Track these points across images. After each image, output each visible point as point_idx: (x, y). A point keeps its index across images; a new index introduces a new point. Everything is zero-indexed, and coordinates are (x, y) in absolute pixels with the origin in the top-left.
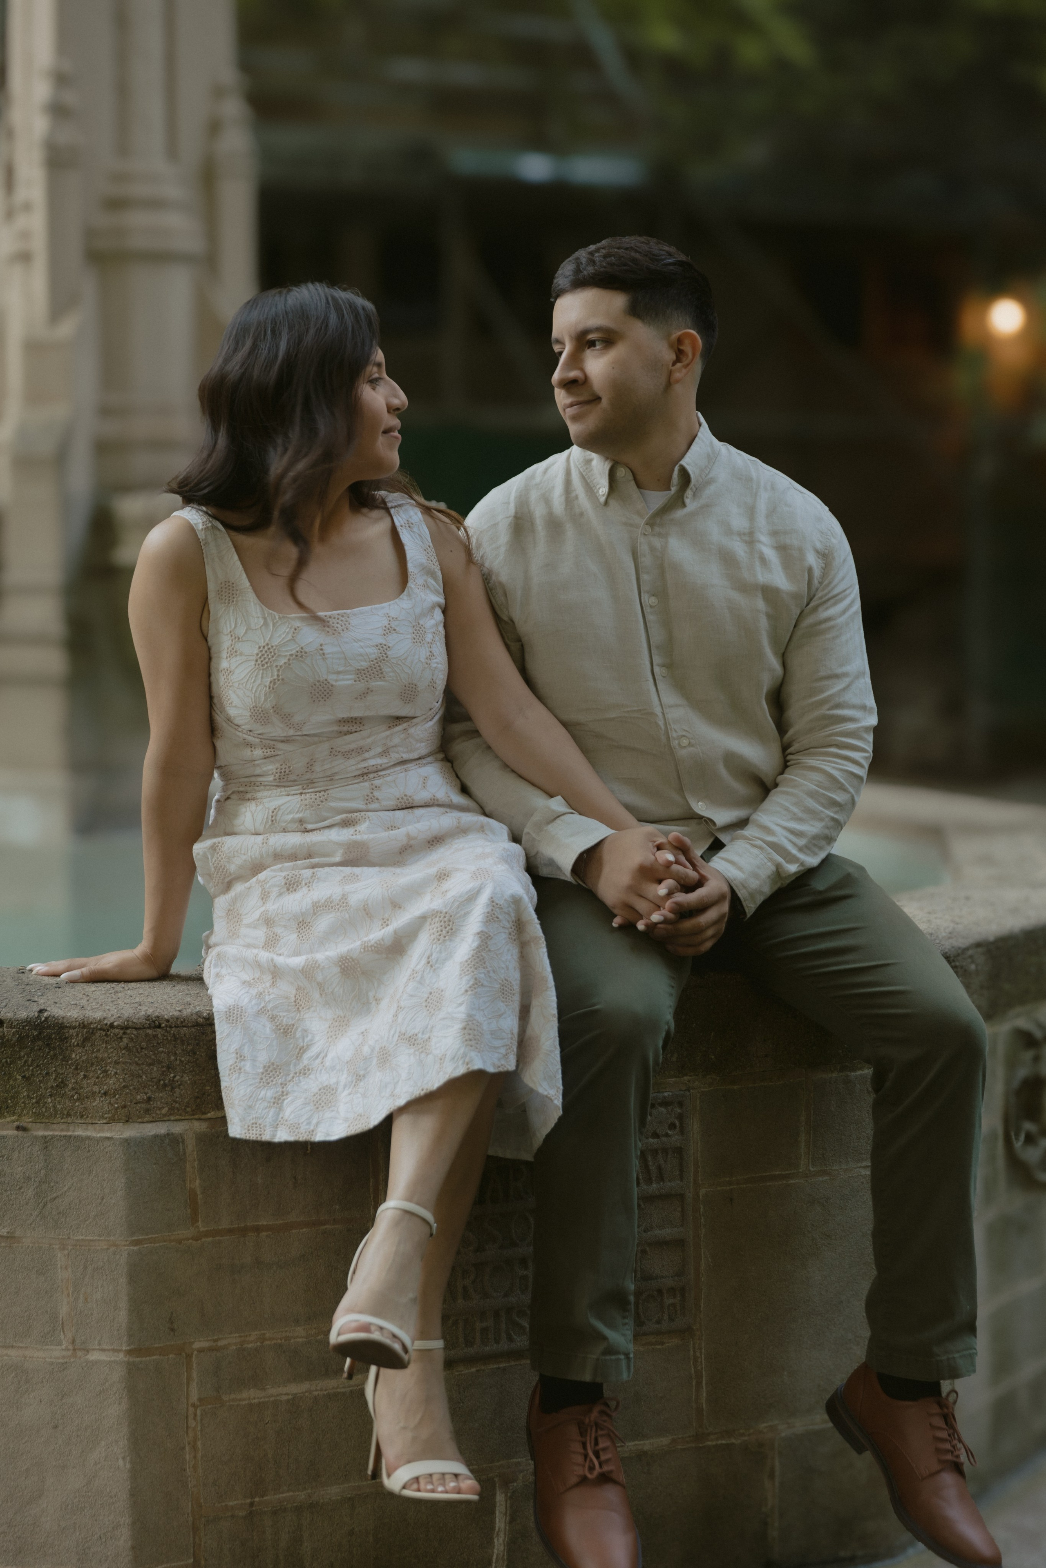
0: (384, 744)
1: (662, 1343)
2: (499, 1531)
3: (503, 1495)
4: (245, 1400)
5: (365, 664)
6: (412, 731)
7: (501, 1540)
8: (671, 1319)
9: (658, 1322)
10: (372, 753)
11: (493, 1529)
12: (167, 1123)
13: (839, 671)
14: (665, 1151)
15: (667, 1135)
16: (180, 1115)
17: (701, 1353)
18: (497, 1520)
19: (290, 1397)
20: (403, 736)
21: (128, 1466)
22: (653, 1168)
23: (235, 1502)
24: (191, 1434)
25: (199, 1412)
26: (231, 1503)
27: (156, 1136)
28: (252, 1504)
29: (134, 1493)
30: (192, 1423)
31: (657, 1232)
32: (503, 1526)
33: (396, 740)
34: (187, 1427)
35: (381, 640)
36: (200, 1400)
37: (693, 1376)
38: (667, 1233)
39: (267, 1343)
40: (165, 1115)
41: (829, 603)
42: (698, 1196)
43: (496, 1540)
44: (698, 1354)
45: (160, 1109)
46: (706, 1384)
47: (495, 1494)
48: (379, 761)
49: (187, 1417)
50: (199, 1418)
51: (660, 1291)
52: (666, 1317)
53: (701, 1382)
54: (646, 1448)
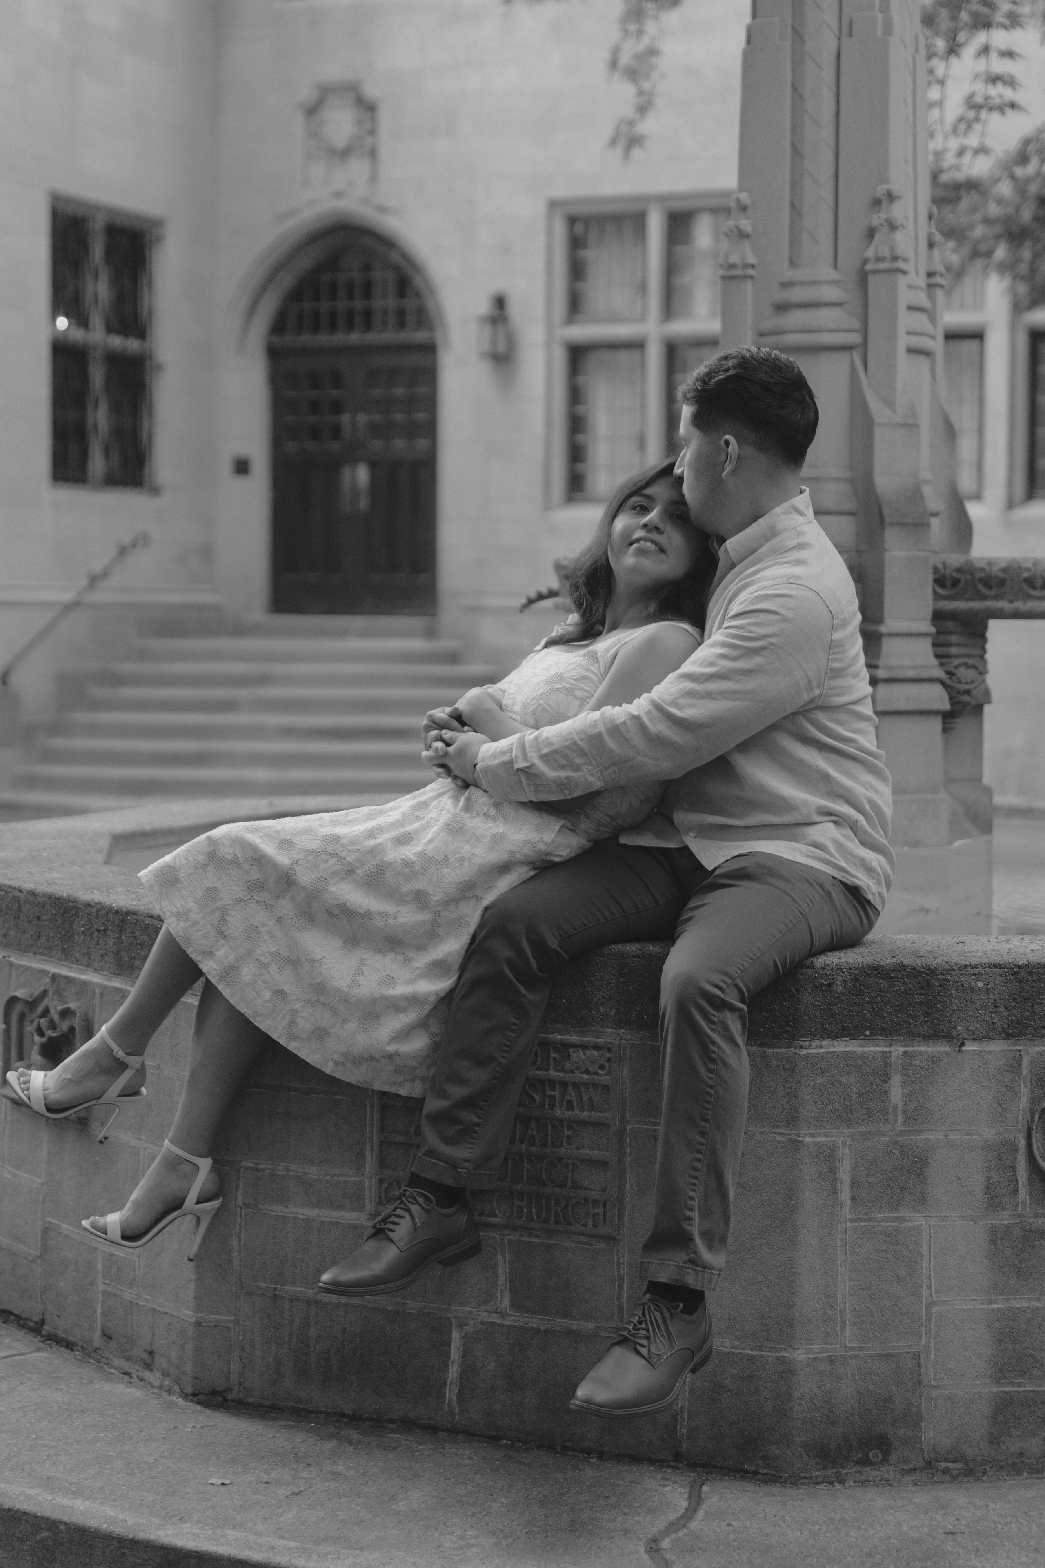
1: (591, 1245)
2: (453, 1361)
3: (458, 1334)
4: (274, 1211)
7: (455, 1369)
8: (595, 1225)
9: (585, 1225)
11: (449, 1358)
14: (595, 1086)
15: (597, 1074)
17: (624, 1260)
18: (452, 1351)
19: (305, 1217)
22: (585, 1098)
23: (265, 1285)
24: (237, 1227)
25: (243, 1212)
26: (261, 1285)
28: (276, 1289)
30: (239, 1220)
31: (587, 1151)
32: (457, 1358)
34: (235, 1221)
36: (244, 1204)
37: (616, 1278)
38: (594, 1154)
42: (626, 1130)
43: (450, 1367)
44: (621, 1261)
46: (627, 1287)
47: (451, 1332)
49: (235, 1214)
50: (243, 1217)
51: (586, 1200)
52: (590, 1223)
53: (623, 1285)
54: (574, 1327)
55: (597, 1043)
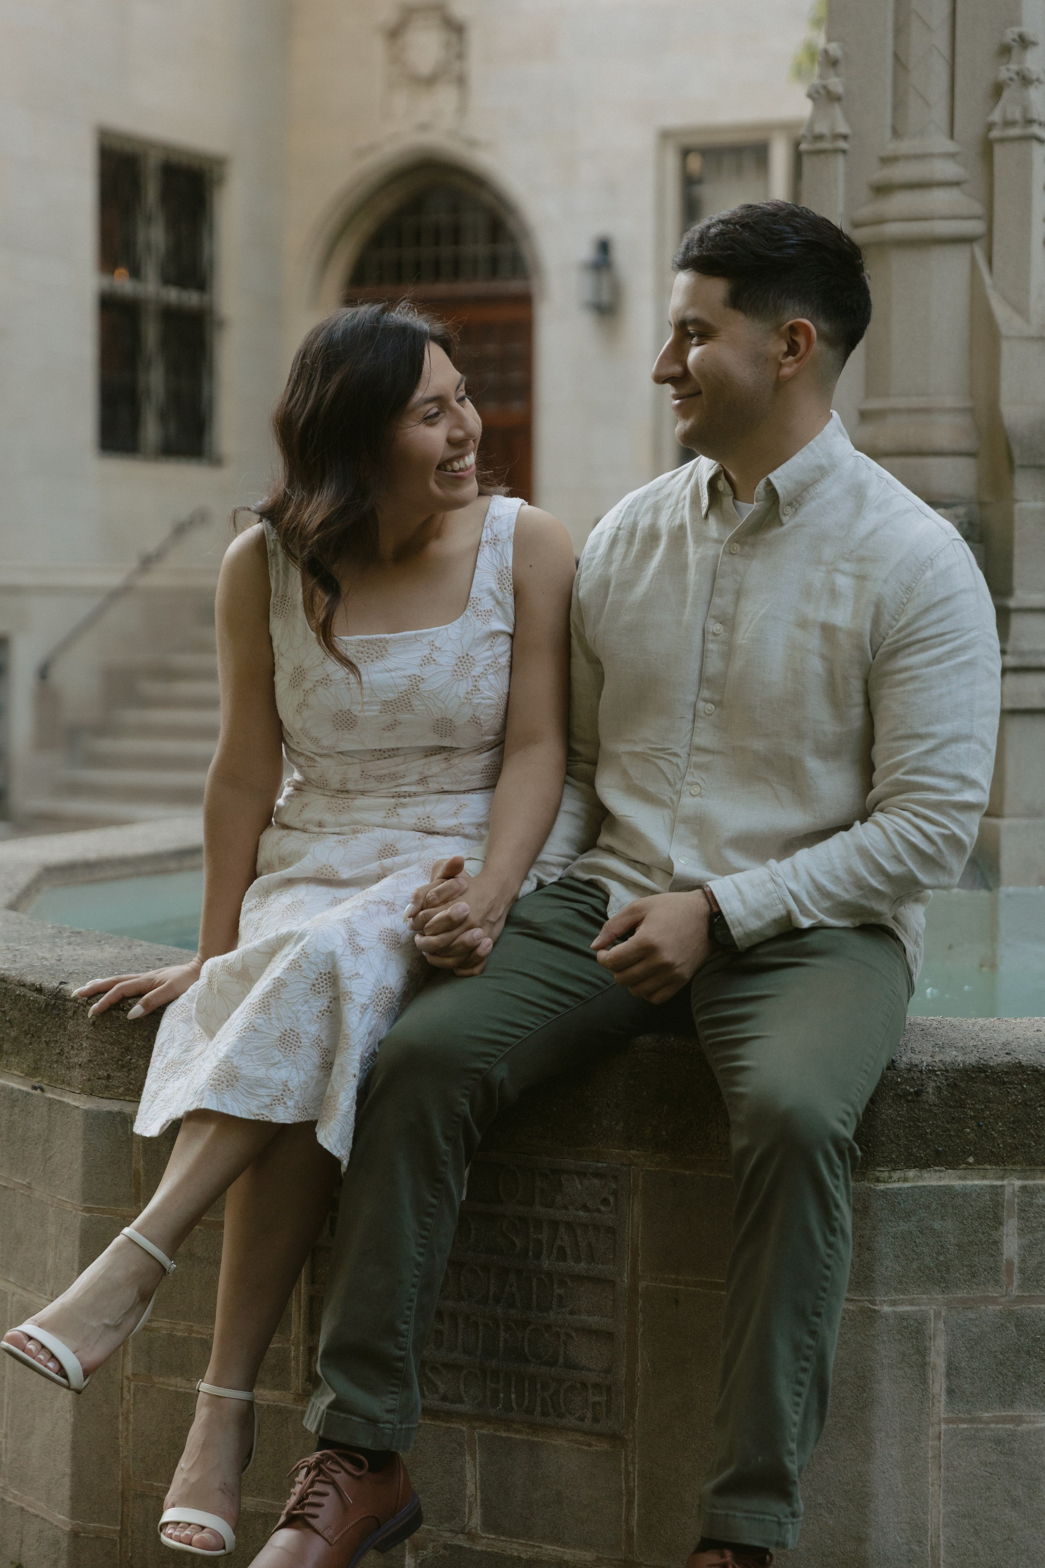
0: (420, 773)
1: (589, 1445)
3: (413, 1560)
4: (172, 1386)
5: (391, 696)
6: (455, 761)
8: (596, 1420)
9: (581, 1419)
12: (123, 1102)
14: (595, 1228)
15: (599, 1211)
17: (633, 1467)
20: (441, 767)
22: (581, 1244)
24: (125, 1405)
25: (132, 1387)
26: (155, 1484)
27: (109, 1113)
29: (74, 1447)
30: (127, 1396)
31: (584, 1317)
33: (436, 770)
34: (122, 1399)
35: (415, 671)
36: (134, 1375)
37: (623, 1492)
38: (593, 1321)
39: (194, 1335)
40: (121, 1094)
42: (637, 1288)
44: (630, 1469)
45: (118, 1088)
46: (637, 1505)
49: (122, 1388)
50: (132, 1392)
51: (583, 1385)
52: (589, 1415)
53: (632, 1502)
54: (566, 1557)
55: (598, 1168)
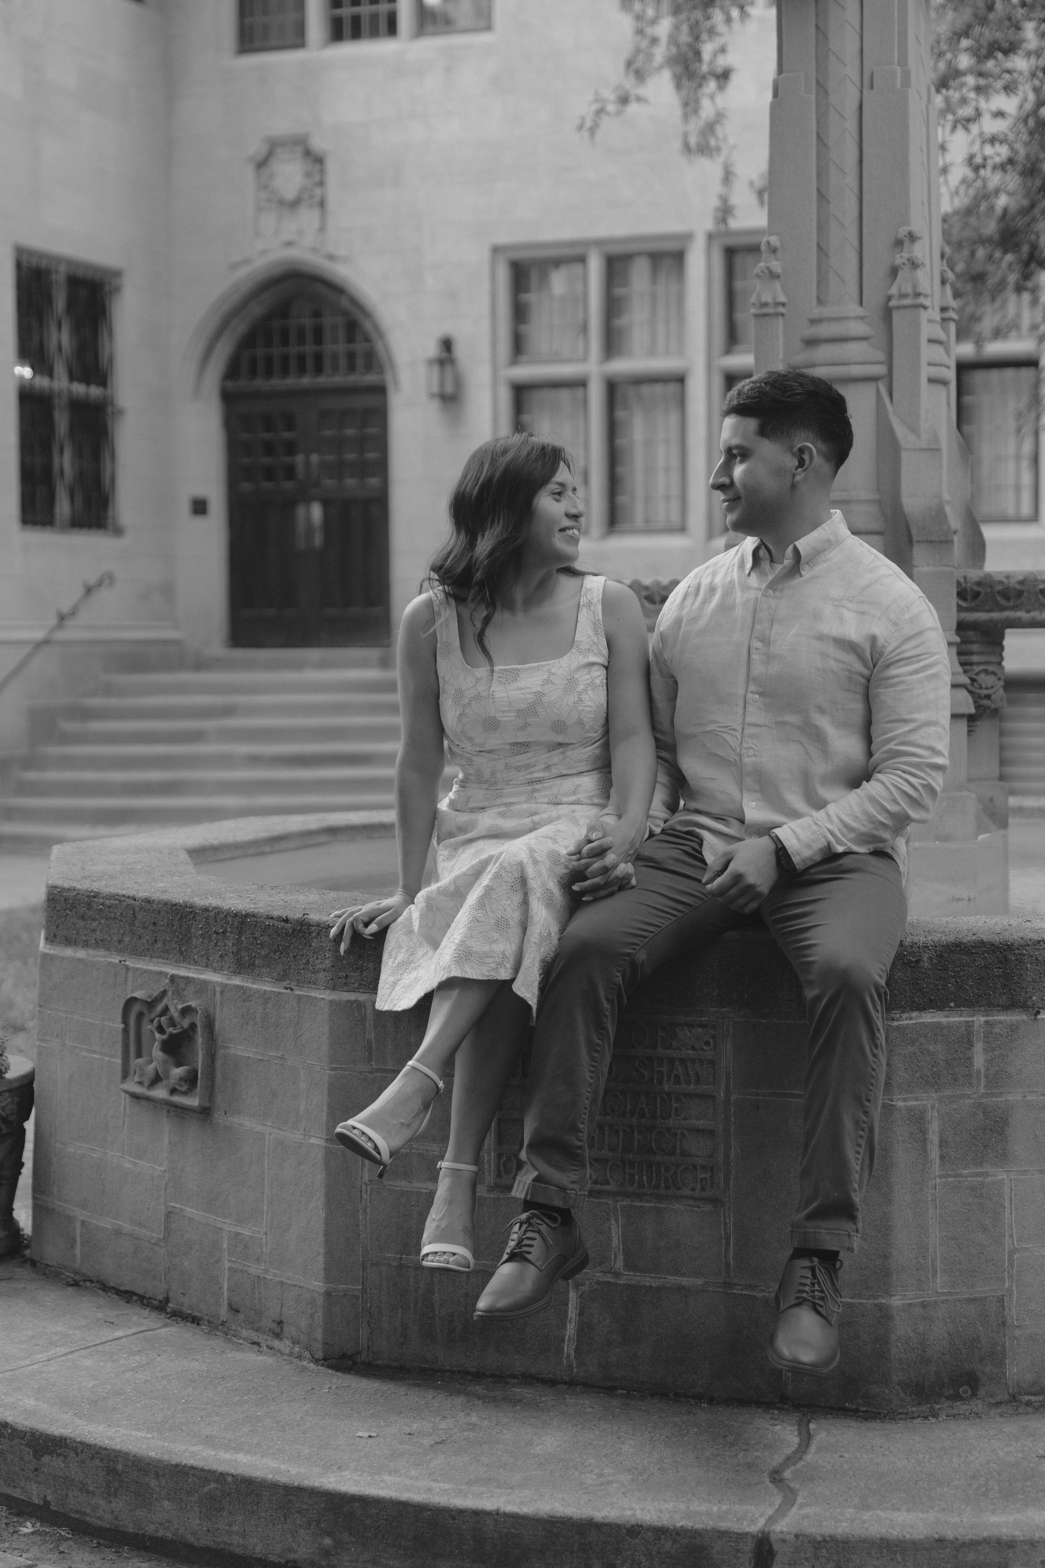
0: (546, 763)
1: (699, 1207)
2: (571, 1319)
3: (575, 1294)
4: (398, 1187)
5: (523, 706)
6: (569, 753)
7: (572, 1326)
8: (703, 1189)
9: (693, 1189)
10: (537, 768)
11: (567, 1316)
12: (357, 994)
13: (907, 717)
14: (701, 1061)
15: (703, 1050)
16: (366, 989)
17: (730, 1220)
18: (570, 1310)
19: (428, 1191)
20: (561, 757)
21: (324, 1215)
22: (691, 1073)
23: (391, 1255)
24: (363, 1202)
25: (368, 1188)
26: (387, 1255)
27: (348, 1001)
28: (401, 1259)
29: (327, 1234)
30: (365, 1196)
31: (694, 1121)
32: (574, 1316)
33: (555, 760)
34: (361, 1197)
35: (539, 689)
36: (369, 1181)
37: (723, 1237)
38: (701, 1123)
39: (413, 1151)
40: (356, 988)
41: (901, 663)
42: (730, 1100)
43: (568, 1325)
44: (728, 1221)
45: (353, 983)
46: (733, 1245)
47: (568, 1292)
48: (541, 775)
49: (361, 1191)
50: (368, 1193)
51: (694, 1167)
52: (699, 1187)
53: (730, 1243)
54: (684, 1284)
55: (701, 1021)
